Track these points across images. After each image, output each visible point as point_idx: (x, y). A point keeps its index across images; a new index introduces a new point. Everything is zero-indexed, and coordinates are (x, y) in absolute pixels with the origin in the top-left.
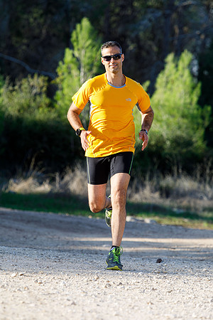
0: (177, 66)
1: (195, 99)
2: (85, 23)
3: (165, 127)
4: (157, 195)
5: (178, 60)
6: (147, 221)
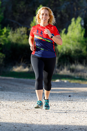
0: (76, 23)
1: (83, 35)
3: (72, 45)
4: (69, 72)
5: (76, 20)
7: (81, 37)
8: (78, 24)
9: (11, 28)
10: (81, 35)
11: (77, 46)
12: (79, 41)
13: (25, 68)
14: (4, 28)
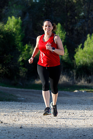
0: (91, 38)
2: (59, 25)
3: (88, 59)
4: (86, 82)
5: (91, 36)
6: (83, 91)
9: (32, 45)
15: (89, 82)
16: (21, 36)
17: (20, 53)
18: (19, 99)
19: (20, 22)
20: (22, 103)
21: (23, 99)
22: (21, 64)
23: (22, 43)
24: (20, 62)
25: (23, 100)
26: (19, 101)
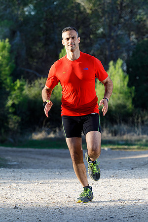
0: (115, 67)
1: (126, 83)
4: (110, 135)
5: (116, 64)
6: (106, 149)
7: (124, 86)
8: (119, 68)
9: (26, 81)
10: (124, 84)
11: (119, 99)
12: (120, 93)
13: (49, 134)
14: (16, 81)
15: (114, 134)
16: (10, 68)
17: (8, 94)
18: (9, 163)
19: (7, 46)
20: (15, 170)
21: (15, 163)
22: (10, 110)
23: (11, 78)
24: (8, 107)
25: (15, 165)
26: (10, 167)
